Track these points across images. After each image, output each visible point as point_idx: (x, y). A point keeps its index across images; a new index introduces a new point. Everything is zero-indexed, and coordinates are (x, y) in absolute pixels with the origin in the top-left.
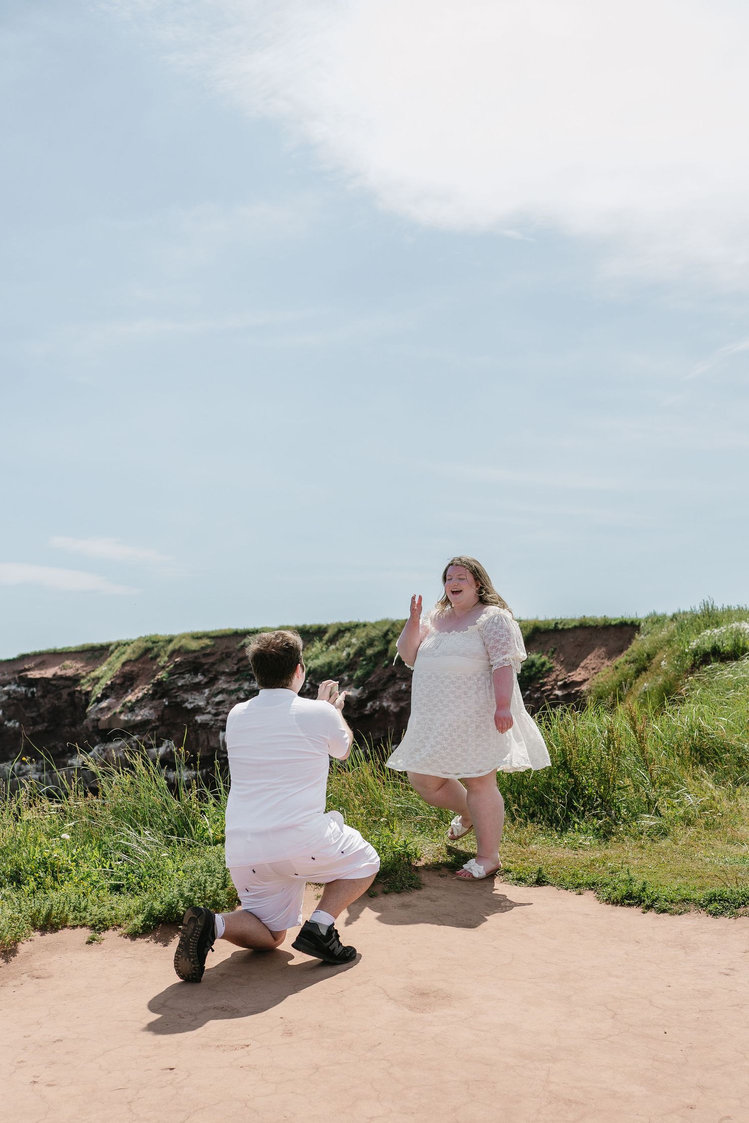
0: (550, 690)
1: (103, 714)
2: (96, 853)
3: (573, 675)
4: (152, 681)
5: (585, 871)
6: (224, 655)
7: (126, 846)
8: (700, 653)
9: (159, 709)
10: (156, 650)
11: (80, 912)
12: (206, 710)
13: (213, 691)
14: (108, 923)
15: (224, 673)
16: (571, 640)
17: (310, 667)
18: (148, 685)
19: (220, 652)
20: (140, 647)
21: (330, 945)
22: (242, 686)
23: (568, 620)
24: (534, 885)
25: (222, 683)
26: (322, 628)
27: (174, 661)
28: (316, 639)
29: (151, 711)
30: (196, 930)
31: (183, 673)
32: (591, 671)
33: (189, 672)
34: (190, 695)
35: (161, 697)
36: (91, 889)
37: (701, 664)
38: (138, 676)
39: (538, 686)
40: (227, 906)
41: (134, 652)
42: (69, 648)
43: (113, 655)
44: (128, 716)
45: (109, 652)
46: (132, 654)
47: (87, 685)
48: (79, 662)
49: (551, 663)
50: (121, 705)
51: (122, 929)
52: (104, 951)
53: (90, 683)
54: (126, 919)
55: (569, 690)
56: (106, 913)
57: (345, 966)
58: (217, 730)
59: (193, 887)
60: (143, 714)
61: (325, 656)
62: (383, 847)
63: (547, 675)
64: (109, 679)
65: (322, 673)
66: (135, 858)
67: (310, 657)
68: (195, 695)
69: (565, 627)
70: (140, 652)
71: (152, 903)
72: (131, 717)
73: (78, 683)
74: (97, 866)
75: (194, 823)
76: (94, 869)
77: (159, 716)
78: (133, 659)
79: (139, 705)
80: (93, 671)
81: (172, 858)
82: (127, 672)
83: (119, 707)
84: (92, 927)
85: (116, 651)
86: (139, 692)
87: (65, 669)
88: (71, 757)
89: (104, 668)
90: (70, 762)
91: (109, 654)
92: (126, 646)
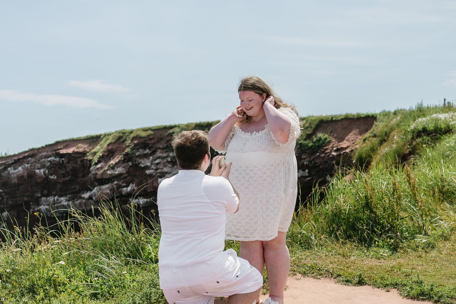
0: (330, 152)
1: (99, 171)
3: (341, 144)
4: (123, 153)
6: (159, 139)
7: (101, 267)
8: (416, 132)
9: (127, 167)
10: (124, 137)
12: (151, 167)
13: (154, 158)
15: (159, 148)
16: (340, 126)
18: (121, 155)
19: (157, 138)
20: (116, 136)
22: (169, 155)
23: (338, 115)
25: (159, 153)
26: (209, 123)
27: (134, 143)
29: (123, 169)
31: (138, 149)
33: (142, 148)
34: (142, 160)
35: (128, 162)
36: (78, 297)
37: (417, 138)
38: (116, 151)
39: (323, 150)
41: (113, 139)
42: (80, 137)
43: (102, 140)
44: (111, 172)
48: (85, 145)
49: (330, 138)
50: (108, 166)
53: (91, 155)
55: (340, 152)
58: (157, 178)
60: (119, 170)
63: (327, 144)
64: (101, 153)
68: (145, 160)
69: (337, 119)
70: (116, 138)
72: (113, 172)
73: (85, 155)
77: (127, 171)
78: (113, 142)
79: (117, 166)
80: (93, 149)
82: (110, 149)
85: (104, 138)
86: (116, 159)
87: (79, 148)
88: (83, 193)
89: (98, 147)
90: (83, 196)
91: (100, 140)
92: (109, 136)
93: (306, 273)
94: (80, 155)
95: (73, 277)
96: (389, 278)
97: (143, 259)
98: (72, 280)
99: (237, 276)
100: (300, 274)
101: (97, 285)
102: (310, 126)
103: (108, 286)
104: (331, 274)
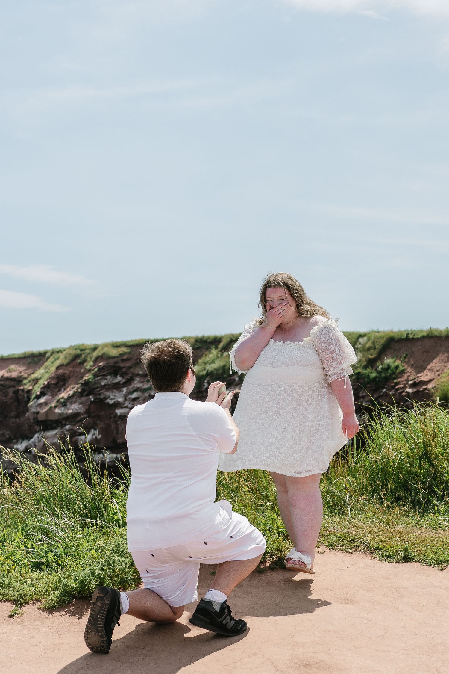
0: (403, 388)
1: (41, 408)
2: (20, 535)
3: (421, 376)
4: (81, 381)
5: (445, 549)
6: (138, 361)
7: (46, 529)
9: (87, 404)
10: (83, 356)
11: (4, 588)
12: (124, 404)
13: (129, 390)
14: (28, 598)
15: (138, 375)
16: (420, 347)
17: (208, 370)
18: (77, 384)
19: (135, 358)
20: (70, 354)
21: (223, 620)
23: (417, 331)
24: (401, 562)
25: (137, 383)
26: (218, 338)
27: (98, 365)
28: (213, 347)
29: (80, 406)
30: (104, 607)
31: (105, 375)
32: (436, 372)
33: (110, 374)
34: (111, 392)
35: (88, 395)
36: (14, 567)
38: (69, 378)
39: (393, 384)
40: (133, 583)
41: (66, 358)
42: (14, 355)
43: (49, 361)
44: (61, 410)
45: (46, 358)
46: (64, 360)
47: (29, 385)
48: (22, 366)
49: (404, 366)
50: (56, 401)
51: (40, 604)
52: (24, 624)
53: (30, 383)
54: (44, 595)
55: (418, 388)
56: (26, 589)
57: (237, 638)
59: (104, 566)
60: (74, 408)
61: (220, 361)
62: (269, 528)
63: (400, 376)
64: (46, 380)
65: (217, 374)
66: (54, 539)
67: (208, 362)
68: (115, 392)
69: (415, 337)
70: (71, 358)
71: (67, 581)
72: (64, 410)
73: (21, 383)
74: (21, 546)
75: (106, 507)
76: (18, 549)
77: (86, 410)
78: (65, 363)
79: (70, 401)
80: (33, 373)
81: (86, 538)
82: (60, 374)
83: (54, 402)
84: (14, 601)
85: (51, 357)
86: (70, 390)
87: (10, 372)
88: (16, 443)
89: (42, 371)
90: (15, 446)
91: (45, 360)
92: (60, 353)
93: (333, 545)
94: (13, 383)
95: (8, 541)
96: (445, 553)
97: (106, 520)
98: (6, 544)
99: (231, 537)
100: (325, 547)
101: (41, 552)
102: (373, 346)
103: (55, 553)
104: (367, 547)
